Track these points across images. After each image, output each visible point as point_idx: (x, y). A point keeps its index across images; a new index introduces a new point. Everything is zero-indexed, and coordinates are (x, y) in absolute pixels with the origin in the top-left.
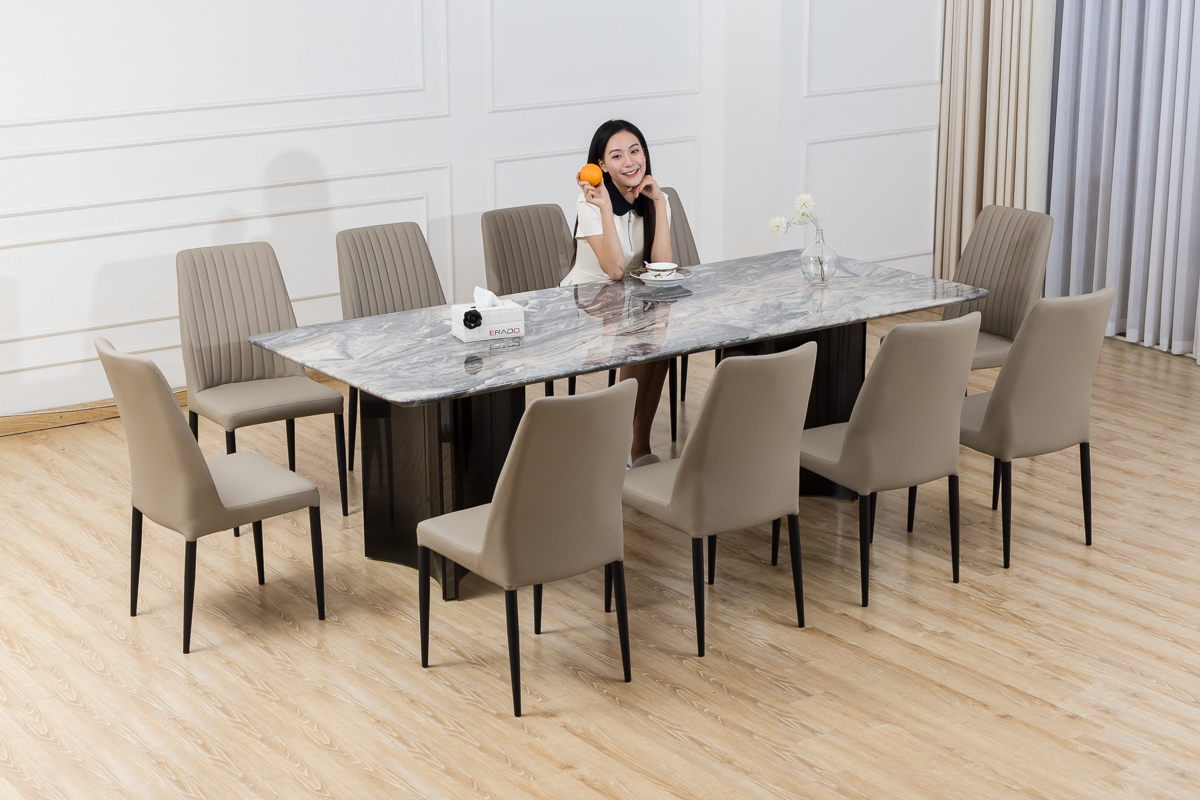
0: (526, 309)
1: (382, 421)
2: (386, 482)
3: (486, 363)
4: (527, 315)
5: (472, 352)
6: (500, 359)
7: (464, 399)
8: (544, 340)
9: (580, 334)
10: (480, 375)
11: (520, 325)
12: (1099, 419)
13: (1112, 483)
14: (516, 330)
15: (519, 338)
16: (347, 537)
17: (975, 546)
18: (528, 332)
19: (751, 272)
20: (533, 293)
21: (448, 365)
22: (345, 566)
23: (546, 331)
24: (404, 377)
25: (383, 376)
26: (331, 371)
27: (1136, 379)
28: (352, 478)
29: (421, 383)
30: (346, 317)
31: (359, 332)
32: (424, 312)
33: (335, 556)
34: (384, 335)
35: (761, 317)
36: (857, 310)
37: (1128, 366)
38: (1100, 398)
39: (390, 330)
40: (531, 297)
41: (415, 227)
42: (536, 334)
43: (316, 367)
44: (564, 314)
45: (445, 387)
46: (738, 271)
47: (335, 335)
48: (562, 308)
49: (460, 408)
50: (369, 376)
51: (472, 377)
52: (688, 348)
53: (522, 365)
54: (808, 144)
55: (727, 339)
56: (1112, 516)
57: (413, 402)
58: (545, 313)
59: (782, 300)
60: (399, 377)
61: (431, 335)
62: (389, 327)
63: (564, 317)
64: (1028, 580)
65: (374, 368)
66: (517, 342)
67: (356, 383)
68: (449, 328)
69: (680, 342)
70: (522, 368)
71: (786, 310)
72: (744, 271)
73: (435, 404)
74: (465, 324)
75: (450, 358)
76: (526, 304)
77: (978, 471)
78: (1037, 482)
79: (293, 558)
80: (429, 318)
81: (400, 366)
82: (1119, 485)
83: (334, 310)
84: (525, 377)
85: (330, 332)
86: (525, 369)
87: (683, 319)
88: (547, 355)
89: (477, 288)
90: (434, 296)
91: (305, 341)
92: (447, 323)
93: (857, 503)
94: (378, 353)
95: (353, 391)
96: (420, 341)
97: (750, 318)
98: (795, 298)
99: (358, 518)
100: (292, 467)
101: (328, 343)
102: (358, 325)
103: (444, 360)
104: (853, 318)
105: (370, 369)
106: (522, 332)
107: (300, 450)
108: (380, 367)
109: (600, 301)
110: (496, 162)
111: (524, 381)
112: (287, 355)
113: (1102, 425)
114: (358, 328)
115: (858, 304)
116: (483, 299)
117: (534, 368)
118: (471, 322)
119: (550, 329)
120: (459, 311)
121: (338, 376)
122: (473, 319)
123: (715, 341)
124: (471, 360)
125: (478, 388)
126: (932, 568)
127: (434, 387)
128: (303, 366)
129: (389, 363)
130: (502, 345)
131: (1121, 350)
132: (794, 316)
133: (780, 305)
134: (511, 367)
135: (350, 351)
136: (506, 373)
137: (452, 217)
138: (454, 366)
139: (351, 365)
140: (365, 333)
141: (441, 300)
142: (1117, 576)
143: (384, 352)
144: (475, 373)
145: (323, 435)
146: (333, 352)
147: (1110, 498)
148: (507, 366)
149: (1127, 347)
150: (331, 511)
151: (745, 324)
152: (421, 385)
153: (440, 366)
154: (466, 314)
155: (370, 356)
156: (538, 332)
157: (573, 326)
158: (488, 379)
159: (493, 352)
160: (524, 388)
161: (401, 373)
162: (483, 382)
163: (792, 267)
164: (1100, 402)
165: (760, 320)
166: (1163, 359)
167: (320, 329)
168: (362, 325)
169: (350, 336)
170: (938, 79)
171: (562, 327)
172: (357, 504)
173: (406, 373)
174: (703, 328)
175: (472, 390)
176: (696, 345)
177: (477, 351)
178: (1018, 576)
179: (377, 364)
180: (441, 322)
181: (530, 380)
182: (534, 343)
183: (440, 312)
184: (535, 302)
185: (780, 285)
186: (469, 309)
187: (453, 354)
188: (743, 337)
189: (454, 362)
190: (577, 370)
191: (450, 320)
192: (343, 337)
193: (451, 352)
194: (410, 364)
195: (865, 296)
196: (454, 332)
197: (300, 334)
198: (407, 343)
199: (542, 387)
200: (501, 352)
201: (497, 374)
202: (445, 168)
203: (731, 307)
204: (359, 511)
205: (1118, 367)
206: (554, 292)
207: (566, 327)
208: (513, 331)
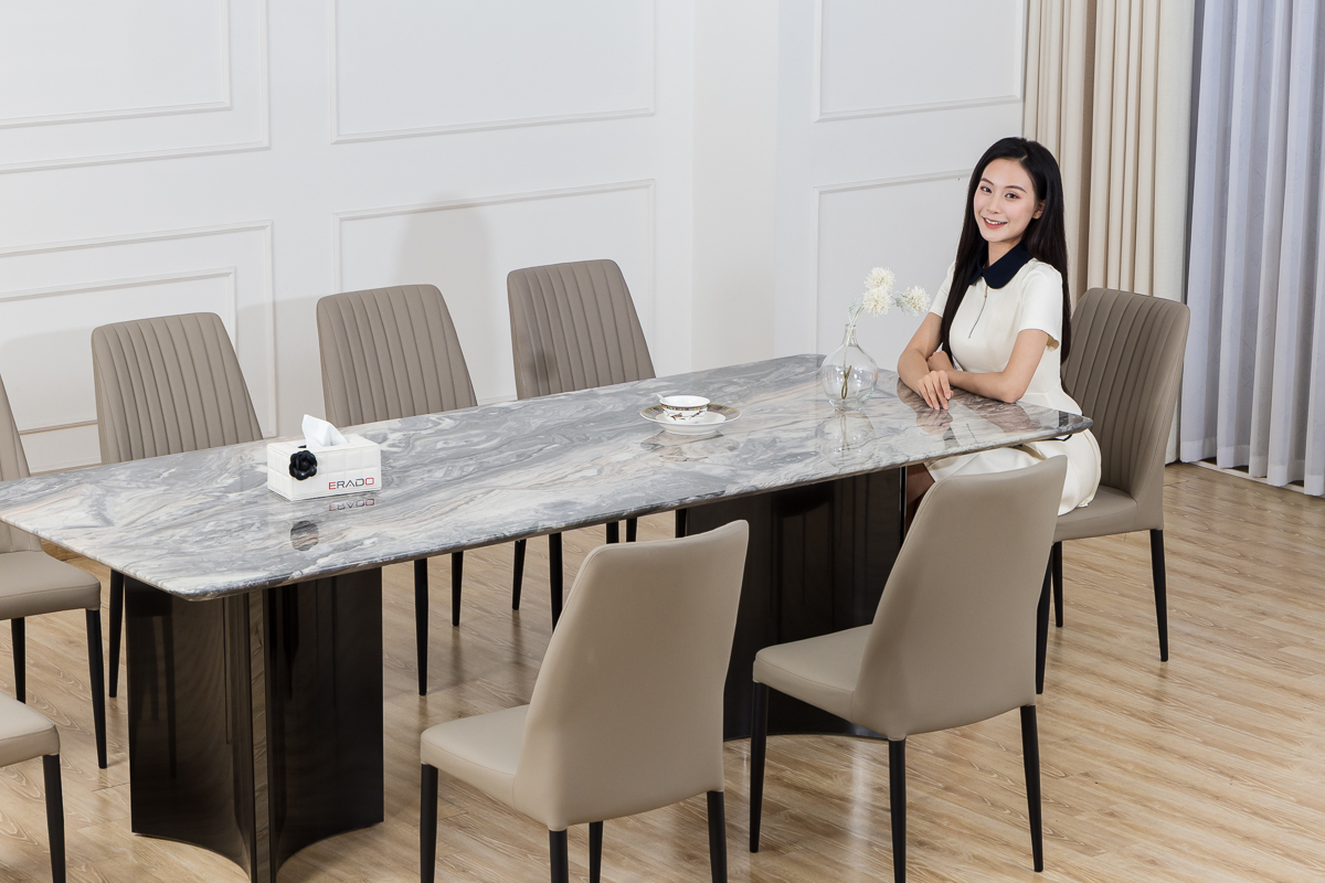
0: (384, 447)
1: (157, 621)
2: (163, 715)
3: (322, 531)
4: (385, 456)
5: (299, 514)
6: (341, 525)
7: (283, 587)
8: (410, 497)
9: (466, 485)
10: (313, 551)
11: (374, 472)
12: (1264, 614)
13: (1281, 711)
14: (369, 481)
15: (372, 493)
16: (104, 802)
17: (1072, 810)
18: (387, 484)
19: (731, 389)
20: (395, 423)
21: (261, 535)
22: (101, 847)
23: (413, 482)
24: (192, 554)
25: (159, 552)
26: (77, 545)
27: (1317, 551)
28: (115, 709)
29: (218, 564)
30: (106, 461)
31: (124, 484)
32: (226, 451)
33: (86, 831)
34: (163, 488)
35: (745, 460)
36: (890, 449)
37: (1308, 532)
38: (1266, 582)
39: (172, 481)
40: (392, 428)
41: (214, 321)
42: (398, 486)
43: (55, 539)
44: (442, 454)
45: (255, 569)
46: (711, 388)
47: (87, 489)
48: (440, 445)
49: (279, 598)
50: (137, 552)
51: (298, 553)
52: (632, 508)
53: (374, 536)
54: (821, 193)
55: (691, 493)
56: (1281, 763)
57: (205, 594)
58: (413, 453)
59: (777, 433)
60: (185, 554)
61: (241, 487)
62: (171, 476)
63: (442, 461)
64: (1153, 862)
65: (145, 540)
66: (368, 500)
67: (118, 565)
68: (264, 478)
69: (619, 498)
70: (375, 539)
71: (782, 449)
72: (720, 389)
73: (238, 598)
74: (292, 473)
75: (265, 524)
76: (385, 439)
77: (1079, 693)
78: (1168, 711)
79: (19, 834)
80: (233, 461)
81: (186, 536)
82: (1293, 715)
83: (87, 447)
84: (378, 554)
85: (79, 483)
86: (380, 542)
87: (625, 463)
88: (414, 520)
89: (306, 416)
90: (245, 428)
91: (40, 498)
92: (261, 469)
93: (886, 746)
94: (153, 516)
95: (118, 578)
96: (219, 498)
97: (727, 462)
98: (797, 430)
99: (121, 770)
100: (21, 697)
101: (75, 501)
102: (122, 473)
103: (254, 528)
104: (885, 460)
105: (139, 541)
106: (378, 485)
107: (34, 665)
108: (154, 538)
109: (497, 435)
110: (342, 220)
111: (378, 560)
112: (11, 520)
113: (1268, 622)
114: (122, 477)
115: (893, 441)
116: (317, 434)
117: (393, 539)
118: (301, 469)
119: (418, 479)
120: (277, 456)
121: (89, 553)
122: (303, 465)
123: (672, 499)
124: (302, 527)
125: (307, 571)
126: (1007, 845)
127: (243, 570)
128: (39, 539)
129: (170, 532)
130: (345, 503)
131: (1298, 506)
132: (794, 458)
133: (774, 441)
134: (358, 538)
135: (109, 514)
136: (346, 548)
137: (274, 304)
138: (269, 537)
139: (110, 535)
140: (134, 485)
141: (254, 434)
142: (1288, 856)
143: (162, 516)
144: (304, 548)
145: (71, 642)
146: (83, 515)
147: (1279, 735)
148: (352, 536)
149: (1305, 503)
150: (79, 763)
151: (719, 471)
152: (218, 566)
153: (249, 537)
154: (294, 458)
155: (140, 522)
156: (401, 482)
157: (456, 474)
158: (322, 556)
159: (334, 513)
160: (380, 569)
161: (187, 547)
162: (314, 561)
163: (794, 383)
164: (1266, 588)
165: (743, 465)
167: (63, 478)
168: (128, 472)
169: (109, 491)
170: (1019, 94)
171: (439, 474)
172: (120, 753)
173: (195, 549)
174: (656, 477)
175: (296, 575)
176: (644, 504)
177: (308, 513)
178: (1139, 857)
179: (151, 534)
180: (252, 467)
181: (387, 558)
182: (395, 501)
183: (251, 452)
184: (398, 436)
185: (774, 410)
186: (297, 451)
187: (270, 518)
188: (717, 491)
189: (272, 530)
190: (464, 542)
191: (266, 464)
192: (99, 492)
193: (267, 514)
194: (202, 534)
195: (903, 427)
196: (272, 484)
197: (33, 486)
198: (200, 499)
199: (409, 569)
200: (345, 515)
201: (337, 550)
202: (263, 228)
203: (699, 445)
204: (123, 760)
205: (1294, 533)
206: (428, 420)
207: (445, 475)
208: (364, 482)
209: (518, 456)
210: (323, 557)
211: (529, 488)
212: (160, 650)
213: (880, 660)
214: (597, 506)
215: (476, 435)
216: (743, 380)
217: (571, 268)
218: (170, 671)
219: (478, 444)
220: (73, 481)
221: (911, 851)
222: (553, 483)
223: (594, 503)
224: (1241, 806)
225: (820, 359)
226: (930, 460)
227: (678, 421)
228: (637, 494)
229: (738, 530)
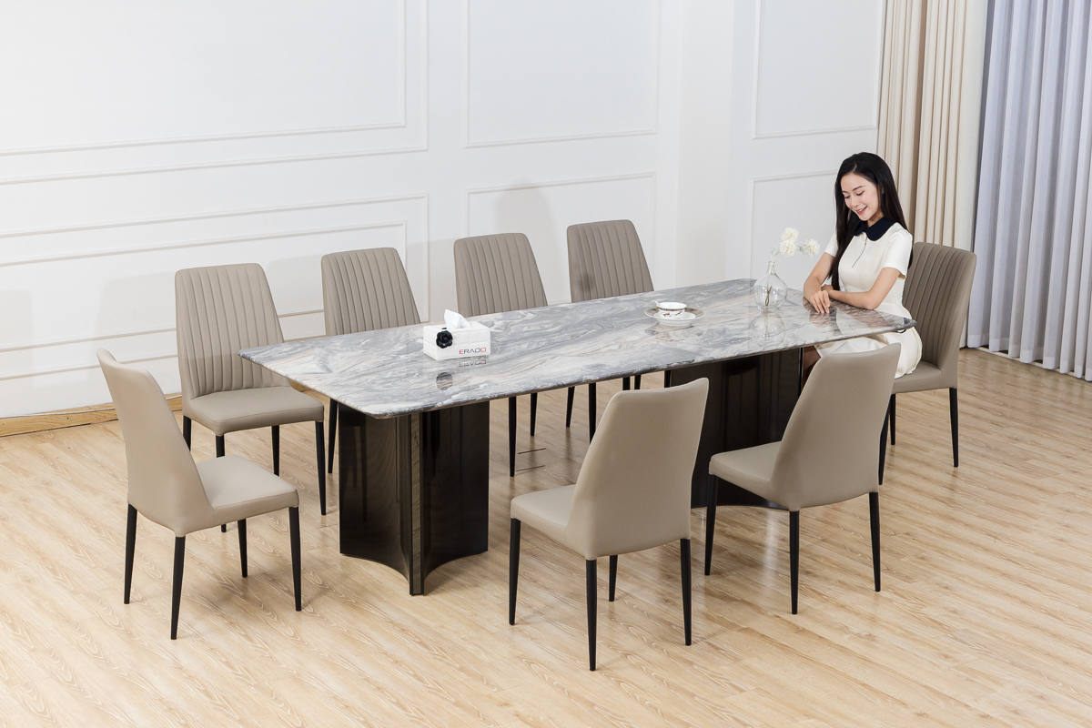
0: (492, 329)
1: (357, 429)
2: (360, 484)
3: (455, 379)
4: (493, 335)
5: (442, 368)
6: (467, 376)
7: (432, 412)
8: (507, 359)
9: (540, 354)
10: (449, 391)
11: (486, 344)
12: (1016, 440)
13: (1026, 499)
14: (483, 350)
15: (485, 356)
16: (324, 535)
17: (899, 555)
18: (494, 351)
19: (699, 299)
20: (499, 315)
21: (419, 380)
22: (322, 562)
23: (509, 351)
24: (378, 391)
25: (359, 389)
26: (311, 384)
27: (1050, 403)
28: (331, 480)
29: (393, 397)
30: (328, 334)
31: (339, 348)
32: (399, 330)
33: (313, 552)
34: (362, 351)
35: (707, 342)
36: (795, 336)
37: (1044, 391)
38: (1018, 420)
39: (368, 347)
40: (497, 318)
41: (393, 252)
42: (500, 353)
43: (298, 380)
44: (526, 335)
45: (415, 400)
46: (687, 298)
47: (317, 350)
48: (525, 329)
49: (429, 418)
50: (346, 389)
51: (441, 392)
52: (639, 369)
53: (487, 382)
54: (755, 182)
55: (675, 361)
56: (1025, 530)
57: (385, 414)
58: (509, 333)
59: (725, 326)
60: (374, 391)
61: (407, 352)
62: (367, 344)
63: (526, 338)
64: (947, 588)
65: (351, 382)
66: (482, 361)
67: (335, 396)
68: (421, 347)
69: (632, 363)
70: (486, 384)
71: (730, 335)
72: (692, 299)
73: (404, 418)
74: (438, 344)
75: (421, 374)
76: (493, 325)
77: (904, 485)
78: (958, 497)
79: (274, 553)
80: (403, 336)
81: (375, 380)
82: (1033, 501)
83: (318, 326)
84: (488, 393)
85: (313, 347)
86: (490, 386)
87: (635, 342)
88: (509, 373)
89: (447, 311)
90: (410, 317)
91: (289, 355)
92: (420, 341)
93: (788, 514)
94: (356, 368)
95: (334, 403)
96: (394, 358)
97: (696, 342)
98: (738, 324)
99: (334, 517)
100: (277, 472)
101: (310, 358)
102: (338, 341)
103: (415, 376)
104: (791, 344)
105: (348, 382)
106: (488, 352)
107: (285, 453)
108: (356, 381)
109: (559, 324)
110: (470, 193)
111: (488, 397)
112: (273, 369)
113: (1020, 445)
114: (338, 344)
115: (796, 332)
116: (453, 321)
117: (497, 384)
118: (443, 341)
119: (513, 349)
120: (431, 333)
121: (318, 389)
122: (444, 339)
123: (663, 363)
124: (443, 376)
125: (446, 402)
126: (859, 575)
127: (407, 401)
128: (289, 380)
129: (365, 378)
130: (469, 362)
131: (1039, 375)
132: (736, 341)
133: (724, 331)
134: (476, 383)
135: (330, 366)
136: (468, 389)
137: (429, 243)
138: (423, 382)
139: (331, 378)
140: (345, 349)
141: (416, 320)
142: (1028, 586)
143: (361, 368)
144: (446, 388)
145: (306, 440)
146: (315, 366)
147: (1024, 513)
148: (472, 382)
149: (1043, 374)
150: (309, 512)
151: (691, 348)
152: (393, 398)
153: (412, 381)
154: (439, 335)
155: (348, 371)
156: (502, 351)
157: (534, 347)
158: (454, 394)
159: (462, 369)
160: (488, 403)
161: (376, 387)
162: (450, 397)
163: (736, 296)
164: (1017, 424)
165: (706, 344)
166: (1078, 385)
167: (303, 343)
168: (342, 341)
169: (330, 352)
170: (875, 125)
171: (524, 346)
172: (334, 505)
173: (380, 388)
174: (653, 351)
175: (439, 404)
176: (646, 367)
177: (447, 368)
178: (938, 584)
179: (355, 378)
180: (415, 340)
181: (493, 396)
182: (498, 362)
183: (413, 330)
184: (501, 323)
185: (724, 312)
186: (441, 331)
187: (424, 371)
188: (690, 360)
189: (425, 377)
190: (539, 387)
191: (422, 338)
192: (324, 352)
193: (422, 368)
194: (384, 379)
195: (802, 323)
196: (426, 350)
197: (286, 348)
198: (384, 358)
199: (505, 403)
200: (469, 369)
201: (464, 390)
202: (424, 197)
203: (680, 331)
204: (336, 510)
205: (1036, 391)
206: (519, 314)
207: (528, 347)
208: (480, 350)
209: (572, 336)
210: (456, 394)
211: (578, 355)
212: (358, 446)
213: (786, 464)
214: (618, 367)
215: (548, 324)
216: (706, 294)
217: (605, 224)
218: (364, 459)
219: (547, 329)
220: (309, 346)
221: (801, 577)
222: (592, 353)
223: (616, 365)
224: (1001, 555)
225: (752, 282)
226: (818, 343)
227: (667, 317)
228: (642, 361)
229: (702, 384)
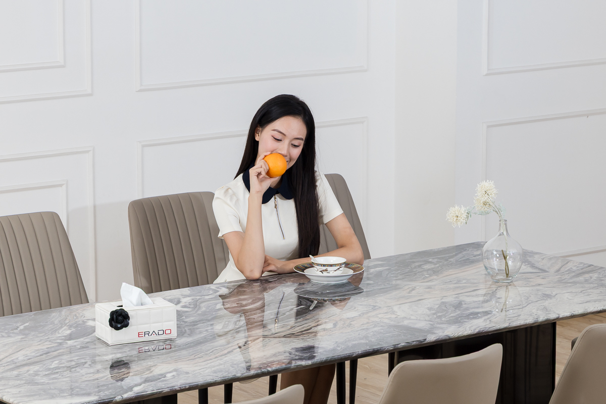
0: (179, 307)
3: (134, 367)
4: (179, 314)
5: (118, 356)
6: (149, 363)
8: (198, 343)
10: (128, 382)
11: (171, 325)
14: (168, 332)
15: (170, 340)
18: (181, 334)
19: (427, 267)
20: (186, 291)
21: (92, 370)
23: (200, 333)
24: (42, 384)
25: (19, 382)
29: (62, 391)
32: (65, 311)
34: (20, 337)
35: (440, 317)
36: (545, 309)
39: (27, 332)
40: (184, 294)
41: (54, 217)
42: (190, 335)
44: (220, 313)
45: (89, 394)
46: (413, 266)
50: (3, 383)
53: (175, 370)
54: (488, 127)
58: (199, 312)
59: (462, 298)
60: (37, 384)
62: (26, 328)
63: (220, 317)
65: (9, 374)
66: (168, 345)
68: (93, 330)
69: (350, 344)
70: (174, 373)
71: (467, 309)
72: (420, 266)
74: (111, 325)
75: (94, 362)
76: (178, 302)
80: (69, 318)
81: (38, 371)
84: (177, 384)
86: (178, 375)
87: (353, 319)
88: (202, 359)
89: (124, 284)
92: (91, 323)
94: (14, 357)
96: (60, 344)
97: (427, 318)
98: (477, 295)
103: (86, 365)
104: (542, 317)
105: (4, 375)
106: (174, 334)
108: (15, 373)
110: (144, 146)
111: (177, 387)
115: (547, 303)
116: (131, 297)
117: (187, 373)
118: (118, 322)
119: (203, 331)
120: (102, 312)
122: (119, 319)
123: (389, 344)
124: (118, 365)
125: (126, 396)
127: (76, 395)
129: (26, 368)
132: (475, 315)
133: (460, 303)
134: (162, 372)
136: (154, 379)
137: (95, 207)
138: (98, 371)
141: (83, 299)
143: (20, 356)
144: (123, 379)
148: (157, 371)
151: (421, 325)
153: (83, 371)
154: (112, 314)
156: (192, 333)
157: (231, 327)
158: (136, 385)
159: (143, 355)
160: (176, 395)
161: (39, 379)
162: (131, 389)
163: (473, 262)
165: (438, 320)
171: (219, 327)
173: (45, 380)
174: (376, 329)
177: (124, 355)
179: (12, 369)
180: (84, 322)
181: (183, 387)
182: (187, 346)
183: (81, 311)
184: (188, 300)
185: (459, 281)
186: (115, 308)
187: (97, 358)
188: (421, 339)
189: (99, 367)
190: (233, 376)
191: (94, 320)
193: (95, 355)
194: (49, 369)
195: (554, 293)
196: (99, 333)
198: (45, 346)
200: (151, 356)
201: (146, 381)
202: (87, 152)
206: (210, 289)
207: (222, 328)
208: (164, 332)
210: (138, 386)
211: (284, 336)
214: (334, 350)
215: (244, 300)
216: (435, 260)
219: (246, 305)
222: (302, 333)
223: (331, 347)
228: (363, 341)
